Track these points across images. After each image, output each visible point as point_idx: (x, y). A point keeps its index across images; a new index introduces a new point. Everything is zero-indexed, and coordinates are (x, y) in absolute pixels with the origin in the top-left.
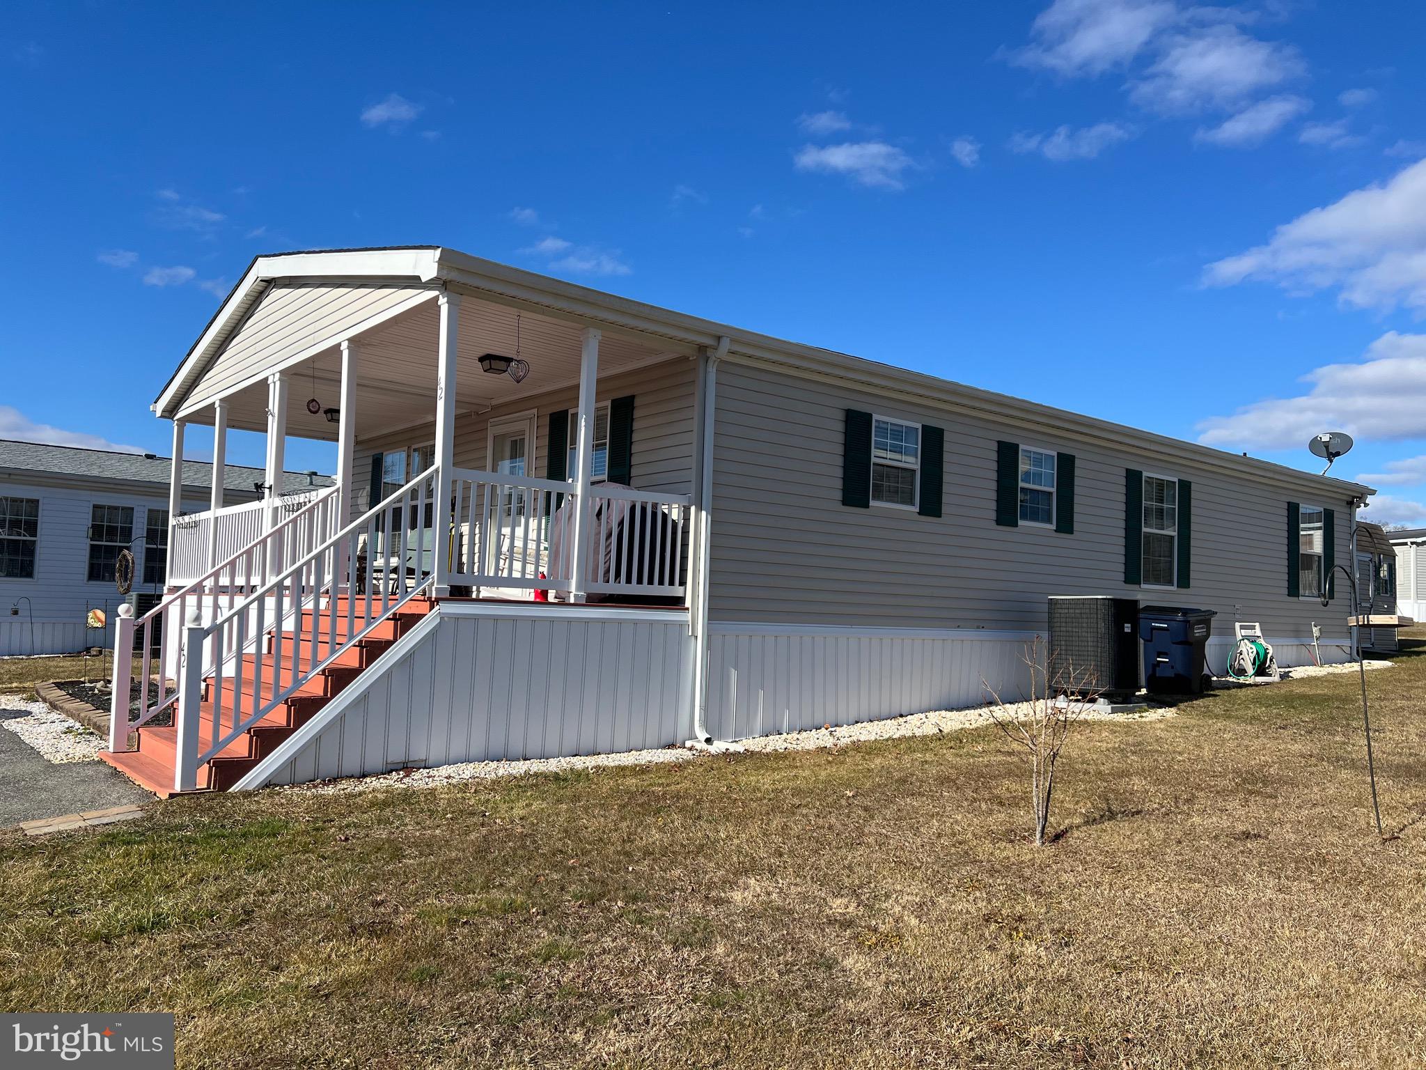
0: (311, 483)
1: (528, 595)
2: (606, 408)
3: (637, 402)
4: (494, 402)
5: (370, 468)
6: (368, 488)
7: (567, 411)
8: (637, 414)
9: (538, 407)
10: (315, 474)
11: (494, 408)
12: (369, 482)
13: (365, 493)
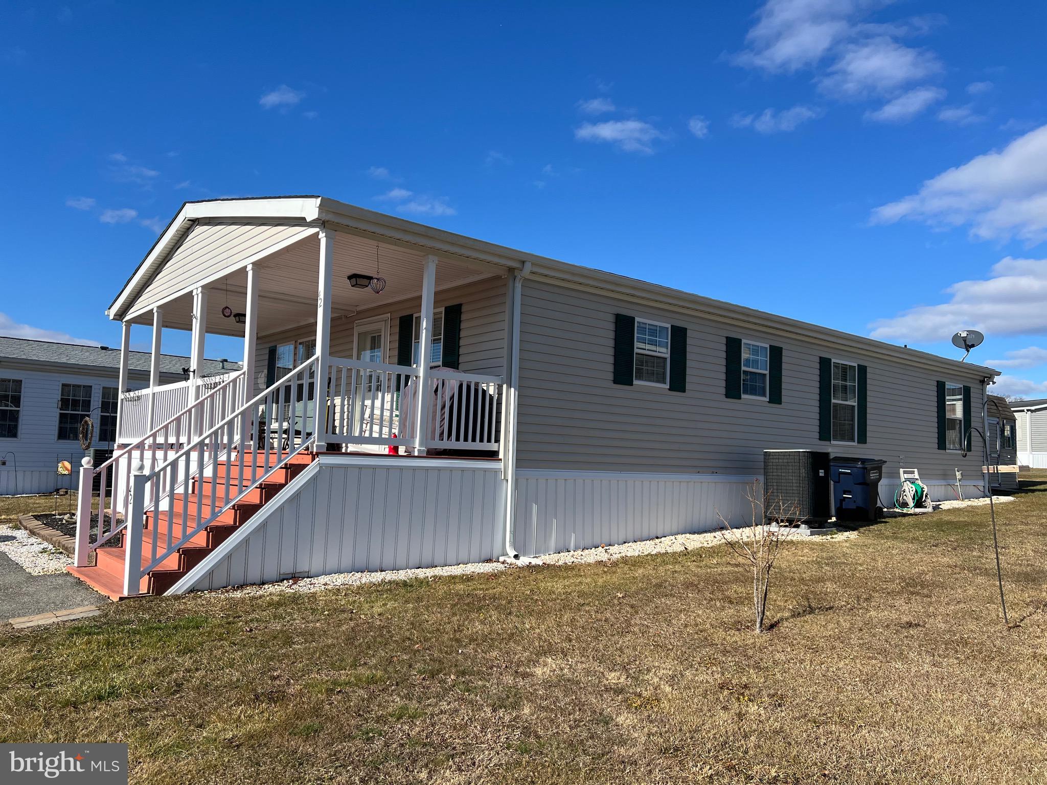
0: (223, 368)
1: (384, 450)
2: (441, 313)
3: (464, 309)
4: (359, 309)
5: (267, 357)
6: (266, 371)
7: (412, 315)
8: (463, 317)
9: (391, 312)
10: (226, 361)
11: (359, 313)
12: (267, 367)
13: (263, 375)
